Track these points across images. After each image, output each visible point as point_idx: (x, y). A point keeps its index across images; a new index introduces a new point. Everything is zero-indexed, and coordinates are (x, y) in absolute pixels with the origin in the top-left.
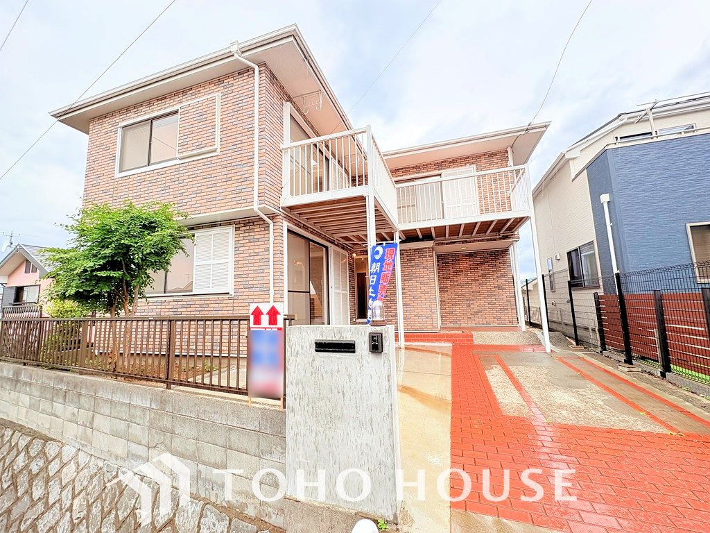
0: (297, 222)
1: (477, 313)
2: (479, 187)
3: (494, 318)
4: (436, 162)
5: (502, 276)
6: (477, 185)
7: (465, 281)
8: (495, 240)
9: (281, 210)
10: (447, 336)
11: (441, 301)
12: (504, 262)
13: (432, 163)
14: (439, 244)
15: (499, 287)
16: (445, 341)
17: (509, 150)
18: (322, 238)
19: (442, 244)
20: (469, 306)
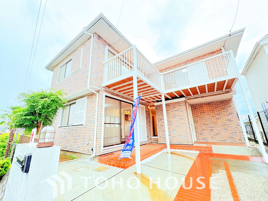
0: (112, 93)
1: (217, 134)
2: (208, 69)
3: (228, 137)
4: (184, 62)
5: (230, 114)
6: (206, 69)
7: (208, 118)
8: (221, 94)
9: (102, 88)
10: (196, 147)
11: (195, 128)
12: (230, 106)
13: (182, 63)
14: (189, 99)
15: (229, 120)
16: (195, 150)
17: (222, 48)
18: (129, 100)
19: (191, 99)
20: (211, 130)
